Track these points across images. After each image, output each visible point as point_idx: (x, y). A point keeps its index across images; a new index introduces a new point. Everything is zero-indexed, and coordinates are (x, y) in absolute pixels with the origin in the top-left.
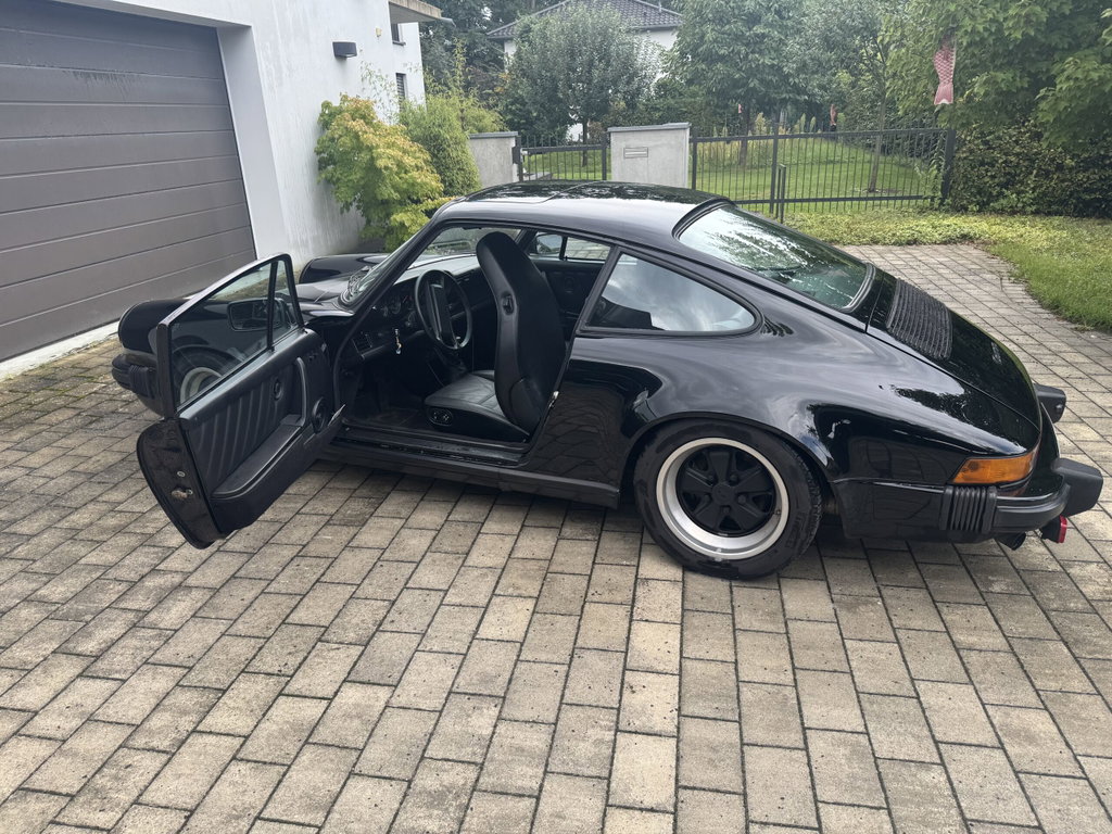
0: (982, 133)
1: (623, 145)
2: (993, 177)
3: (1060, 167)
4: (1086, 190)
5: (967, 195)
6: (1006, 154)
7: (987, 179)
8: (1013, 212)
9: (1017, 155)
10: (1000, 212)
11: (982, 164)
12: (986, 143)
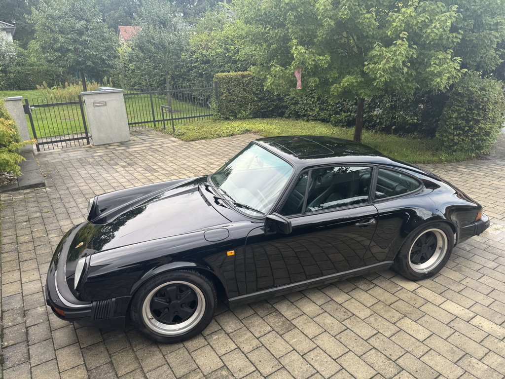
0: (228, 89)
1: (92, 101)
2: (235, 106)
3: (253, 101)
4: (262, 109)
5: (228, 113)
6: (237, 97)
7: (233, 107)
8: (245, 119)
9: (241, 97)
10: (240, 119)
11: (230, 101)
12: (230, 93)
